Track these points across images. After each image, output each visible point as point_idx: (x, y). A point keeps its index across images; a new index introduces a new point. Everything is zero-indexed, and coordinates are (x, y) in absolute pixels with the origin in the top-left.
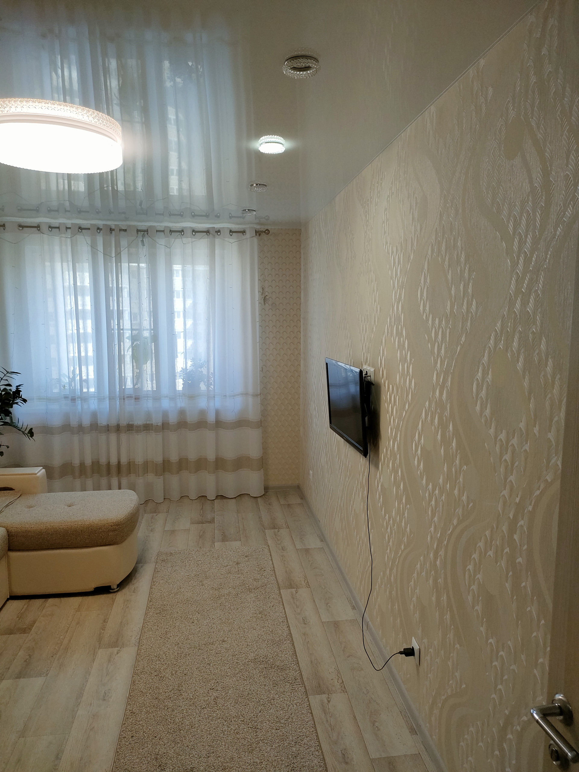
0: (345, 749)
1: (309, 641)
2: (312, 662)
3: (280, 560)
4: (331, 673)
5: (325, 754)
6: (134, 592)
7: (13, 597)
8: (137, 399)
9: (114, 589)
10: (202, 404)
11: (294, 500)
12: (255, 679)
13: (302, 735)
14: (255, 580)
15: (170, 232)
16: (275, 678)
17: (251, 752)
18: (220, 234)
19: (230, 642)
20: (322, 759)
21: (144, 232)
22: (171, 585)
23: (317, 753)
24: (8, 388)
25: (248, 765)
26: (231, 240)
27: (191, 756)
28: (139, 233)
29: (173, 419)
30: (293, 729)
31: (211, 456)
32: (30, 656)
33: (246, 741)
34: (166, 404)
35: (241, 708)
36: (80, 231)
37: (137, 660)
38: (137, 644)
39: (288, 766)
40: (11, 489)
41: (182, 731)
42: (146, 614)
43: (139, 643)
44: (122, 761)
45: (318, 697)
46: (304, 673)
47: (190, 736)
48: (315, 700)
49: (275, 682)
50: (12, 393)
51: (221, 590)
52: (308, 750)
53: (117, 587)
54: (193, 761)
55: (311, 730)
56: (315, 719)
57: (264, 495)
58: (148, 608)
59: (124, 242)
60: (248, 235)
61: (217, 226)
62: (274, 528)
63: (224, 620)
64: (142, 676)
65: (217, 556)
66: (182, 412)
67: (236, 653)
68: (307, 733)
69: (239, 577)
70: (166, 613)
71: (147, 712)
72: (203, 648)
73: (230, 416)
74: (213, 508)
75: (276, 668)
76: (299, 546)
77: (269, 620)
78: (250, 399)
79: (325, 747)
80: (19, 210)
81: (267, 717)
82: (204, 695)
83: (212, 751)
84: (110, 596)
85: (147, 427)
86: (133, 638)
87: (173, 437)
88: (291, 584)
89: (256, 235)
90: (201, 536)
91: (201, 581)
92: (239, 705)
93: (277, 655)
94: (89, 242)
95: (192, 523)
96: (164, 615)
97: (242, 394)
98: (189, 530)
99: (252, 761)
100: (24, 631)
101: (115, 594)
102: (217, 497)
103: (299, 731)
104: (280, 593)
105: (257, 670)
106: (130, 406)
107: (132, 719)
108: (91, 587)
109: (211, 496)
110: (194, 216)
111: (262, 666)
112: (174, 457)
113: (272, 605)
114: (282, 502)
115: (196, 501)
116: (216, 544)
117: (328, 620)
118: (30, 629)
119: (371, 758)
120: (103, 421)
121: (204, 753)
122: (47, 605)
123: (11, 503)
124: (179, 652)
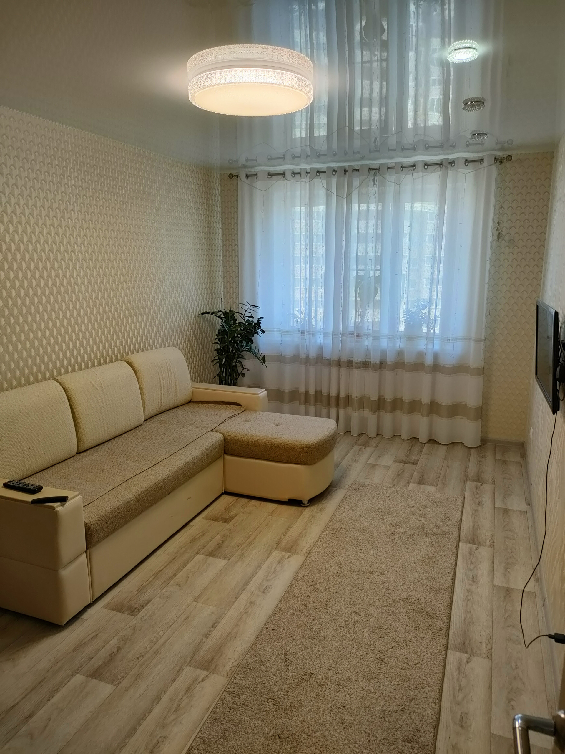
0: (466, 713)
1: (471, 599)
2: (465, 619)
3: (471, 513)
4: (482, 636)
5: (442, 709)
6: (320, 511)
7: (227, 493)
8: (358, 336)
9: (305, 504)
10: (421, 345)
11: (513, 457)
12: (400, 617)
13: (425, 683)
14: (436, 526)
15: (401, 167)
16: (419, 622)
17: (369, 680)
18: (454, 165)
19: (388, 576)
20: (436, 713)
21: (375, 171)
22: (354, 513)
23: (433, 705)
24: (251, 319)
25: (361, 689)
26: (466, 171)
27: (314, 663)
28: (371, 171)
29: (390, 359)
30: (418, 675)
31: (426, 400)
32: (223, 541)
33: (368, 669)
34: (385, 343)
35: (376, 639)
36: (318, 174)
37: (301, 568)
38: (306, 555)
39: (399, 705)
40: (239, 405)
41: (315, 640)
42: (323, 531)
43: (308, 554)
44: (258, 646)
45: (458, 654)
46: (452, 628)
47: (321, 646)
48: (453, 657)
49: (418, 626)
50: (253, 324)
51: (398, 528)
52: (425, 699)
53: (308, 503)
54: (315, 668)
55: (436, 682)
56: (446, 673)
57: (480, 446)
58: (326, 527)
59: (356, 183)
60: (486, 163)
61: (451, 157)
62: (478, 481)
63: (390, 556)
64: (301, 582)
65: (406, 495)
66: (400, 353)
67: (391, 588)
68: (431, 683)
69: (421, 520)
70: (340, 535)
71: (293, 614)
72: (361, 574)
73: (448, 360)
74: (421, 451)
75: (424, 613)
76: (498, 504)
77: (435, 568)
78: (472, 344)
79: (446, 703)
80: (269, 159)
81: (397, 654)
82: (346, 615)
83: (334, 666)
84: (300, 509)
85: (366, 365)
86: (306, 549)
87: (388, 375)
88: (474, 540)
89: (496, 163)
90: (399, 475)
91: (382, 516)
92: (375, 635)
93: (431, 602)
94: (325, 186)
95: (395, 461)
96: (338, 536)
97: (465, 339)
98: (389, 467)
99: (367, 688)
100: (226, 521)
101: (304, 508)
102: (429, 441)
103: (424, 678)
104: (458, 546)
105: (404, 609)
106: (351, 343)
107: (278, 615)
108: (285, 497)
109: (423, 438)
110: (428, 148)
111: (411, 607)
112: (389, 396)
113: (444, 554)
114: (498, 457)
115: (407, 441)
116: (411, 485)
117: (500, 585)
118: (231, 521)
119: (492, 732)
120: (327, 355)
121: (327, 665)
122: (249, 505)
123: (235, 416)
124: (339, 572)
